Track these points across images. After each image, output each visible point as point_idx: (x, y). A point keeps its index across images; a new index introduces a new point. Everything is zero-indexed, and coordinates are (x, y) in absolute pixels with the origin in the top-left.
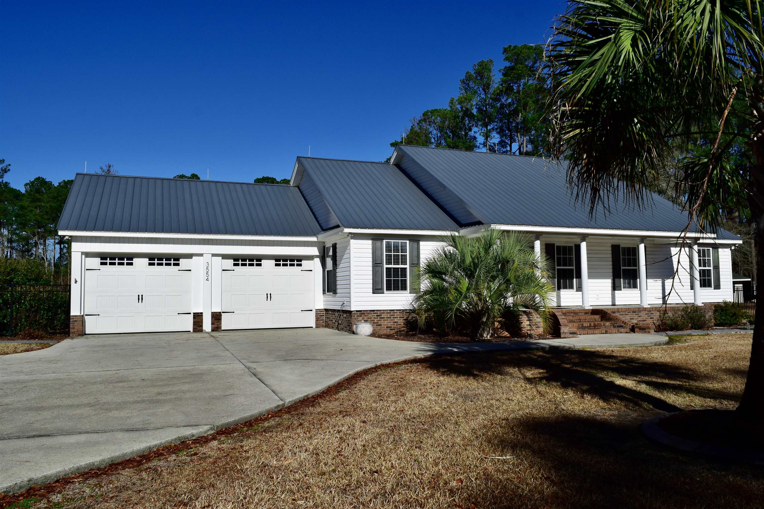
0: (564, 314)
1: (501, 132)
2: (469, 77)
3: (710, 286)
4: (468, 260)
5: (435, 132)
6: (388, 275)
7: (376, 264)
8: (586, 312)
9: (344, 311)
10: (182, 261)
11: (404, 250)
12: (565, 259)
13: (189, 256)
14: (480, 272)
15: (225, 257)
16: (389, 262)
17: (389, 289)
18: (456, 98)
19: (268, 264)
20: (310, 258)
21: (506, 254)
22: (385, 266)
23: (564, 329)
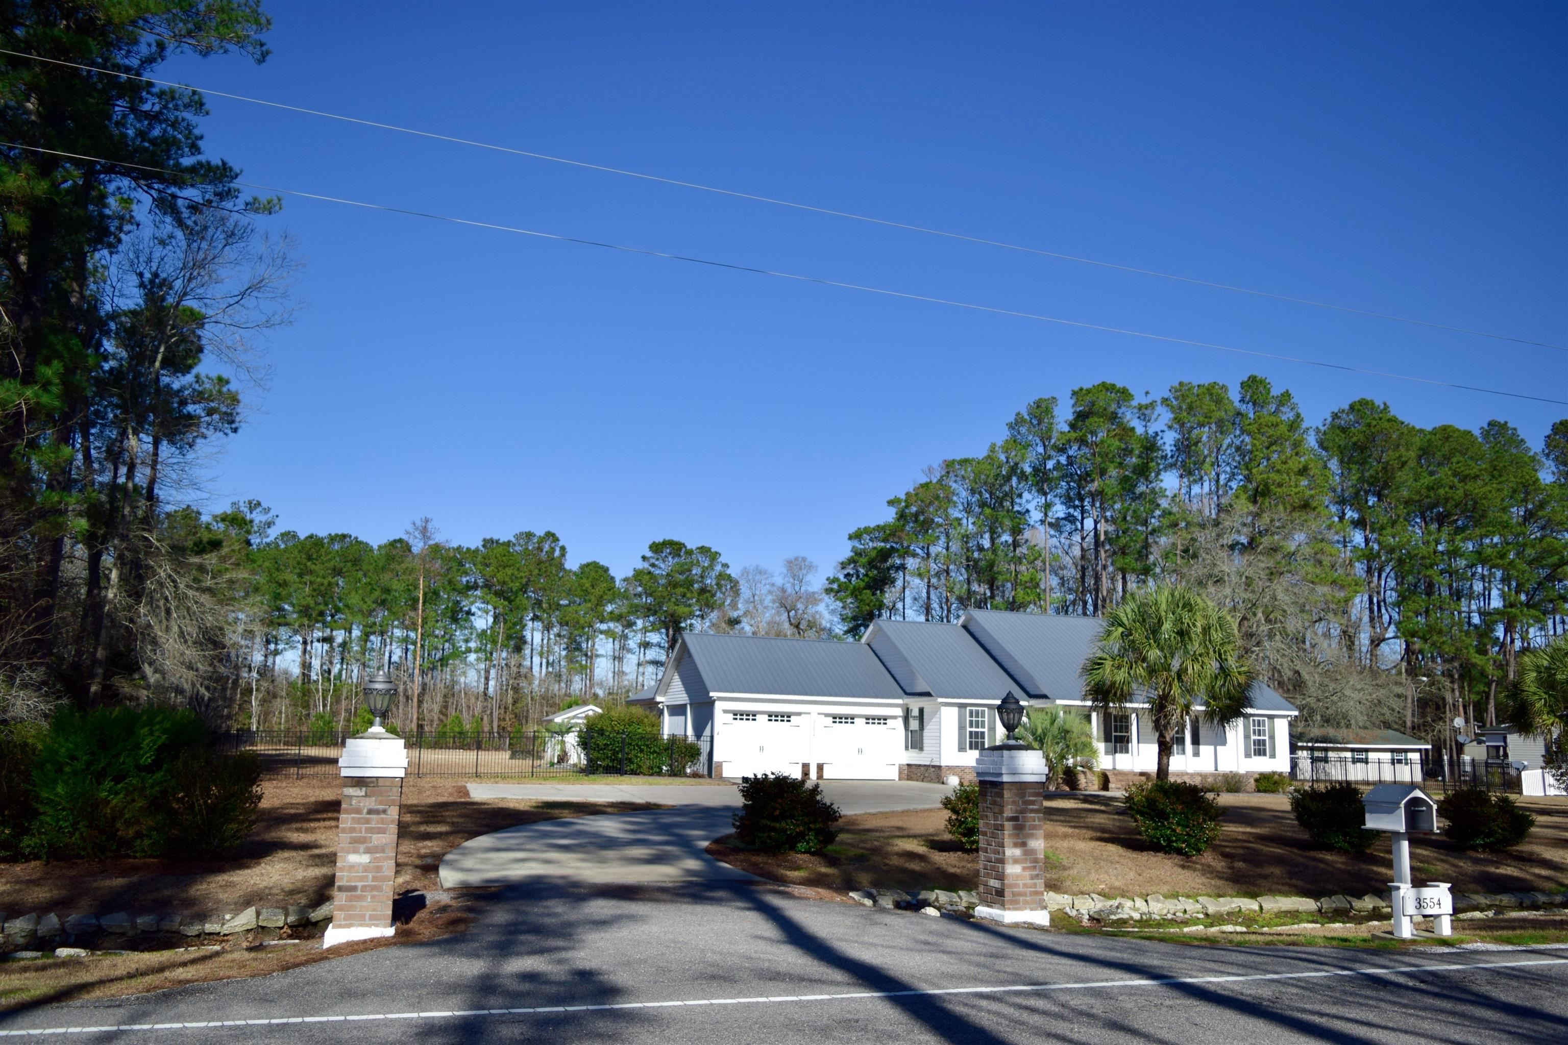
0: (1115, 775)
1: (1068, 501)
2: (1019, 421)
3: (1265, 754)
4: (1040, 731)
5: (964, 494)
6: (971, 737)
7: (961, 728)
8: (1135, 774)
9: (934, 767)
10: (792, 718)
11: (983, 716)
12: (1121, 726)
13: (799, 714)
14: (1048, 740)
15: (827, 715)
16: (971, 726)
17: (971, 748)
18: (999, 443)
19: (860, 722)
20: (895, 717)
21: (1067, 727)
22: (969, 729)
23: (1111, 785)
